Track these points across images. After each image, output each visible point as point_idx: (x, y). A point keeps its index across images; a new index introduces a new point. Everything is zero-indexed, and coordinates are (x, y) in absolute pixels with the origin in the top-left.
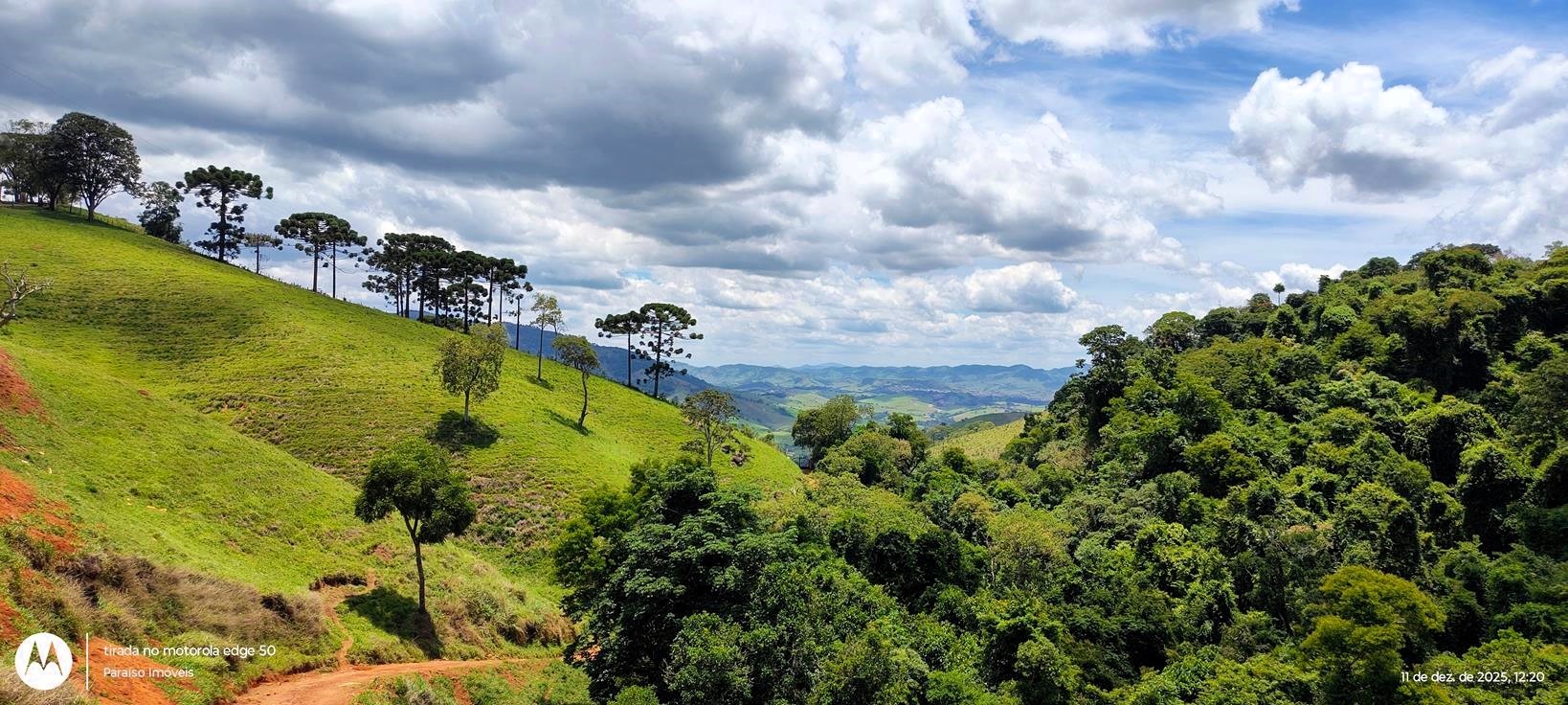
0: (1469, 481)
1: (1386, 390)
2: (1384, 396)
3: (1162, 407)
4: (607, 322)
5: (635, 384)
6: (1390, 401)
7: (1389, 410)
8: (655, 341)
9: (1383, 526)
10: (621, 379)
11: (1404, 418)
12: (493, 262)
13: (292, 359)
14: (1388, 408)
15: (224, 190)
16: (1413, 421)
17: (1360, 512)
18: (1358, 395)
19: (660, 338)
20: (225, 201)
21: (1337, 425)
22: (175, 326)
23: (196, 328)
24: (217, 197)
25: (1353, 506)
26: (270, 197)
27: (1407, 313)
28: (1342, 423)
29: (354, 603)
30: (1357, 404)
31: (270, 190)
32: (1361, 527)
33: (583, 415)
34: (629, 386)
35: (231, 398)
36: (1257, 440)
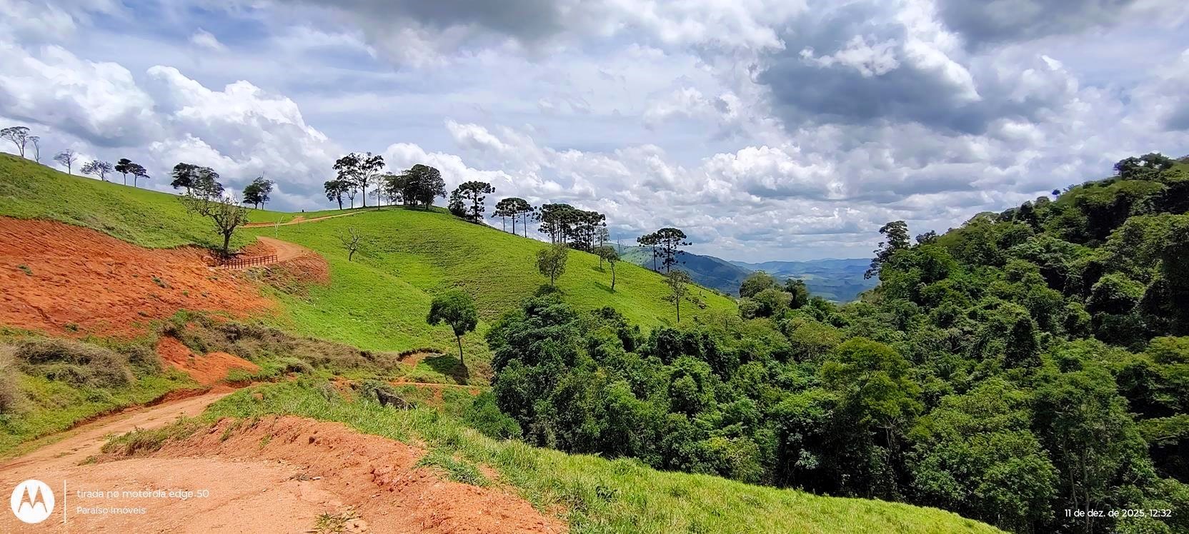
0: (1092, 301)
1: (1057, 248)
2: (1055, 251)
3: (913, 265)
4: (643, 239)
5: (658, 270)
6: (1059, 255)
7: (1057, 260)
8: (666, 248)
9: (1010, 328)
10: (651, 268)
11: (1068, 265)
12: (588, 214)
13: (486, 263)
14: (1057, 258)
15: (475, 191)
16: (1074, 266)
17: (999, 320)
18: (1033, 251)
19: (669, 246)
20: (475, 196)
21: (1013, 271)
22: (446, 252)
23: (454, 252)
24: (472, 194)
25: (996, 316)
26: (493, 191)
27: (1086, 199)
28: (1016, 269)
29: (428, 360)
30: (1032, 258)
31: (494, 188)
32: (999, 329)
33: (613, 285)
34: (655, 271)
35: (461, 281)
36: (970, 283)
